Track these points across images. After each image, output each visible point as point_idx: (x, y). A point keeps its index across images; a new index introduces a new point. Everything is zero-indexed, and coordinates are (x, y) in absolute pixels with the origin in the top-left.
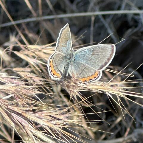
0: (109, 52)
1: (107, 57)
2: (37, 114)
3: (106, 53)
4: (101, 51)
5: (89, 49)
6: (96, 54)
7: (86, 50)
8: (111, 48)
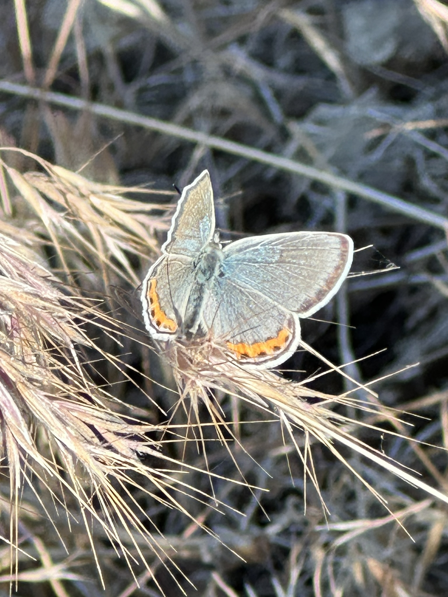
0: (333, 259)
1: (325, 276)
2: (56, 404)
3: (322, 261)
4: (306, 253)
5: (269, 243)
6: (289, 262)
7: (258, 247)
8: (338, 246)
